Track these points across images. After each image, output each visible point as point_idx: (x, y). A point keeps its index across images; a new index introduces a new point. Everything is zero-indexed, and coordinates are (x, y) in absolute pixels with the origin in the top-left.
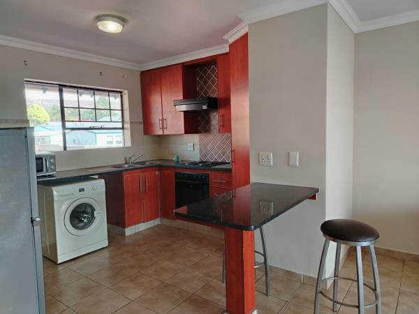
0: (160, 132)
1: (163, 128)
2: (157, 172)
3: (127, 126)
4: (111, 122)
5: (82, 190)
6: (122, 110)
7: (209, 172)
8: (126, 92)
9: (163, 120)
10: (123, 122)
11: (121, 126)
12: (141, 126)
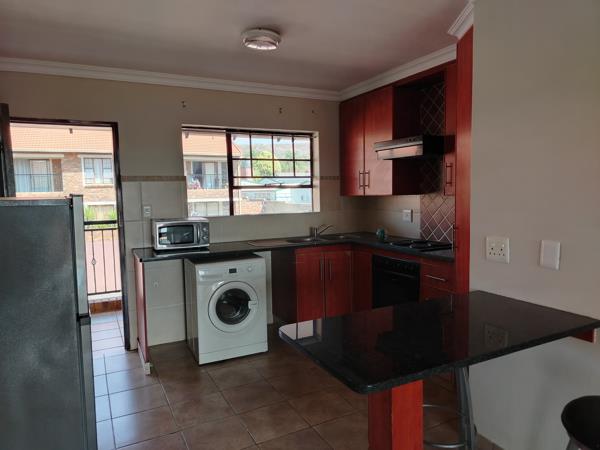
0: (360, 192)
1: (364, 186)
2: (349, 253)
3: (317, 182)
4: (295, 177)
5: (233, 271)
6: (312, 161)
7: (422, 261)
8: (317, 134)
9: (364, 173)
10: (312, 177)
11: (309, 183)
12: (337, 184)
